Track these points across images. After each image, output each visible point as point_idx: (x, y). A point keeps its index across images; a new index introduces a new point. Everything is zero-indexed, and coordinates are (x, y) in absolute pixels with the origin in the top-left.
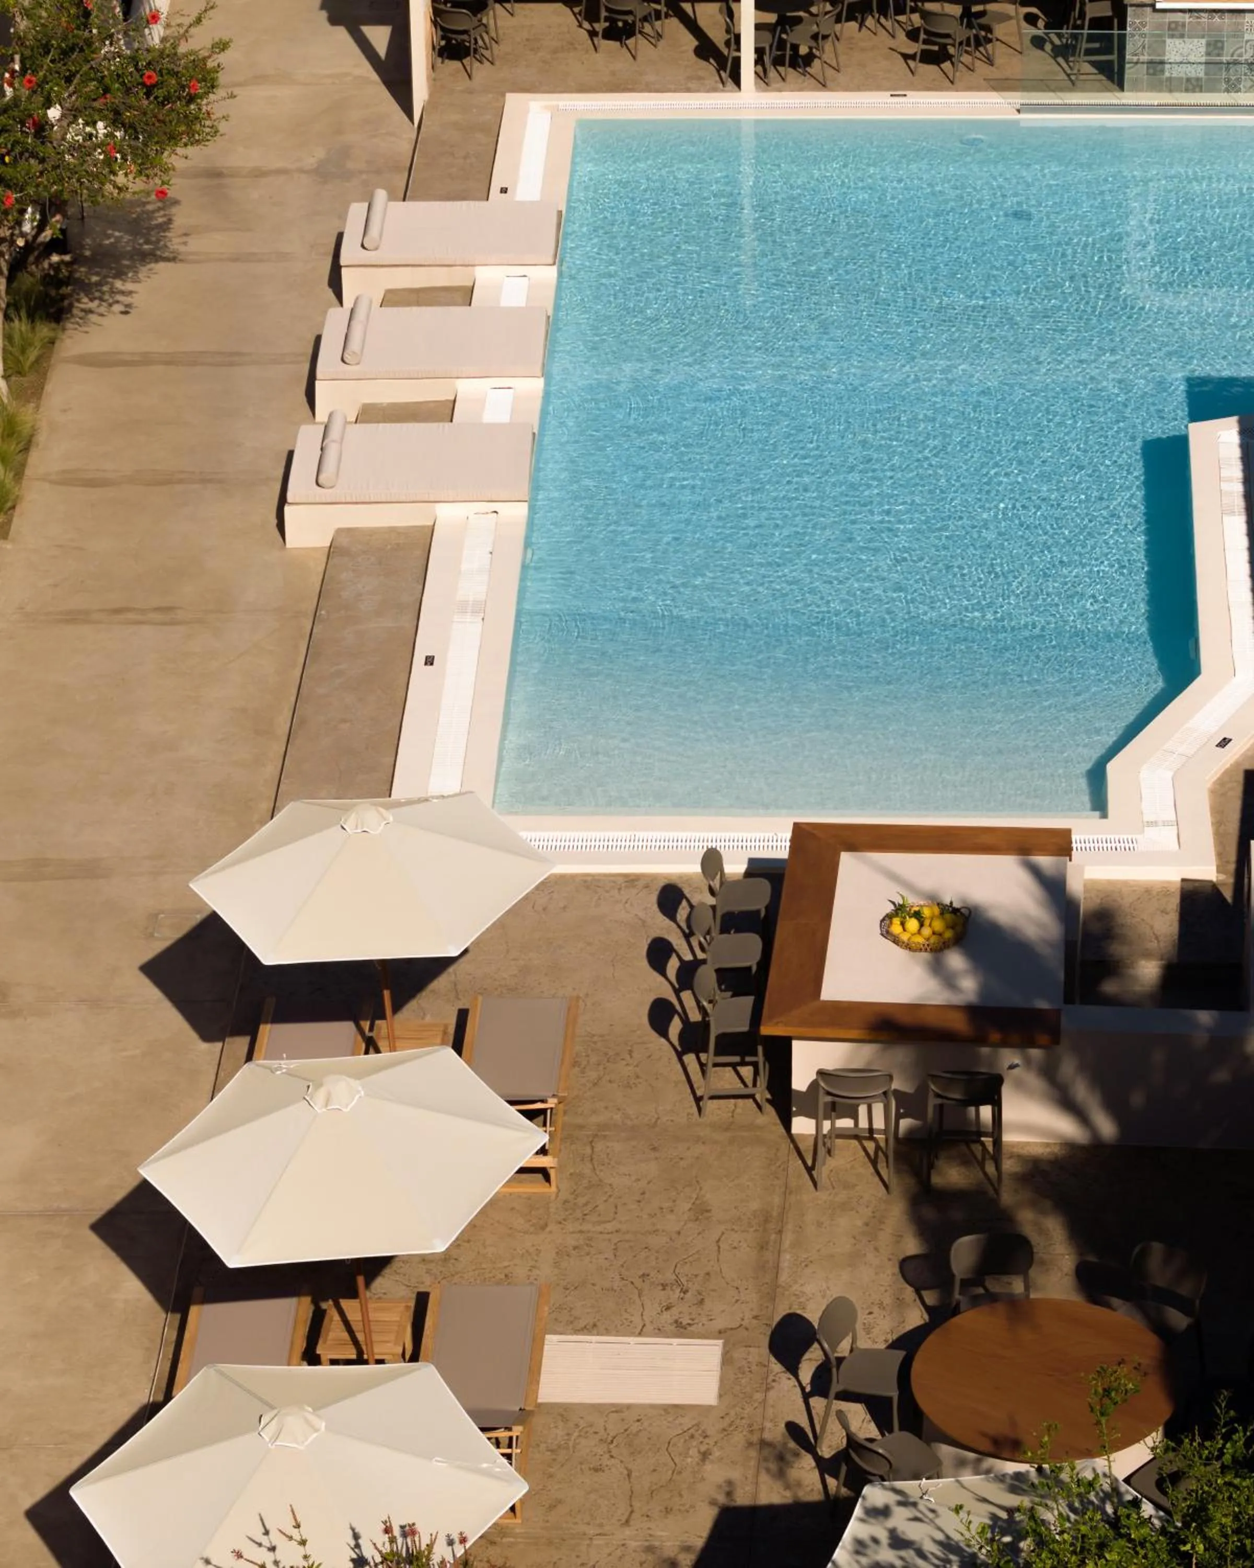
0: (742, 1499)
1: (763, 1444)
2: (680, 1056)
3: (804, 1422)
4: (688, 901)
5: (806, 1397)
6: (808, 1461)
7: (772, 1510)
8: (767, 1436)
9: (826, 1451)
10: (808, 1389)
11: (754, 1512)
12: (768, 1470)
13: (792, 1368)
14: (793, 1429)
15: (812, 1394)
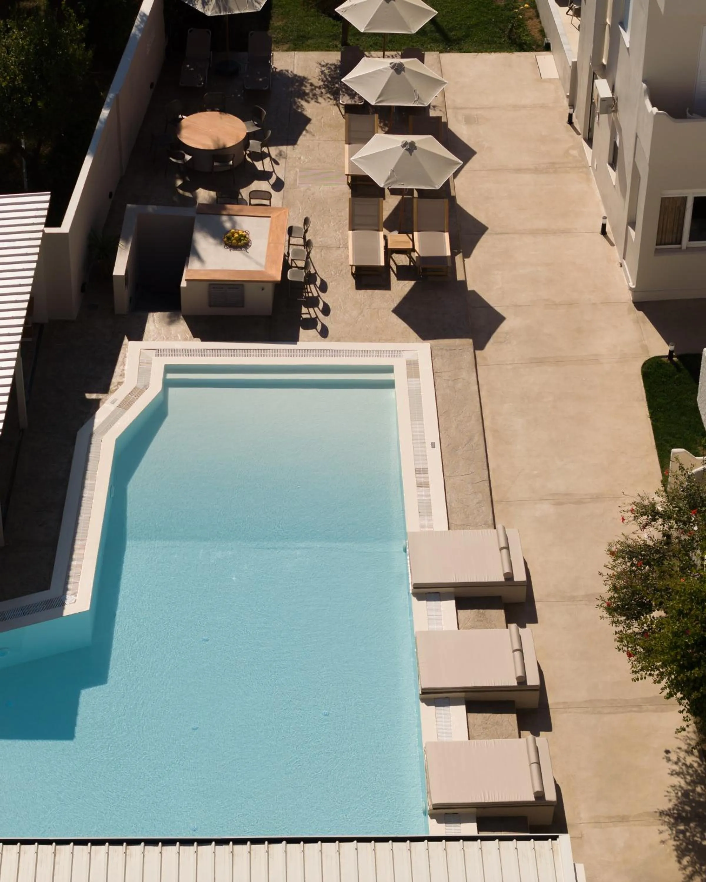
0: (290, 147)
1: (285, 158)
2: (316, 273)
3: (275, 165)
4: (318, 331)
5: (274, 171)
6: (273, 156)
7: (282, 145)
8: (284, 160)
9: (268, 159)
10: (274, 173)
11: (287, 144)
12: (284, 152)
13: (278, 179)
14: (277, 163)
15: (272, 172)
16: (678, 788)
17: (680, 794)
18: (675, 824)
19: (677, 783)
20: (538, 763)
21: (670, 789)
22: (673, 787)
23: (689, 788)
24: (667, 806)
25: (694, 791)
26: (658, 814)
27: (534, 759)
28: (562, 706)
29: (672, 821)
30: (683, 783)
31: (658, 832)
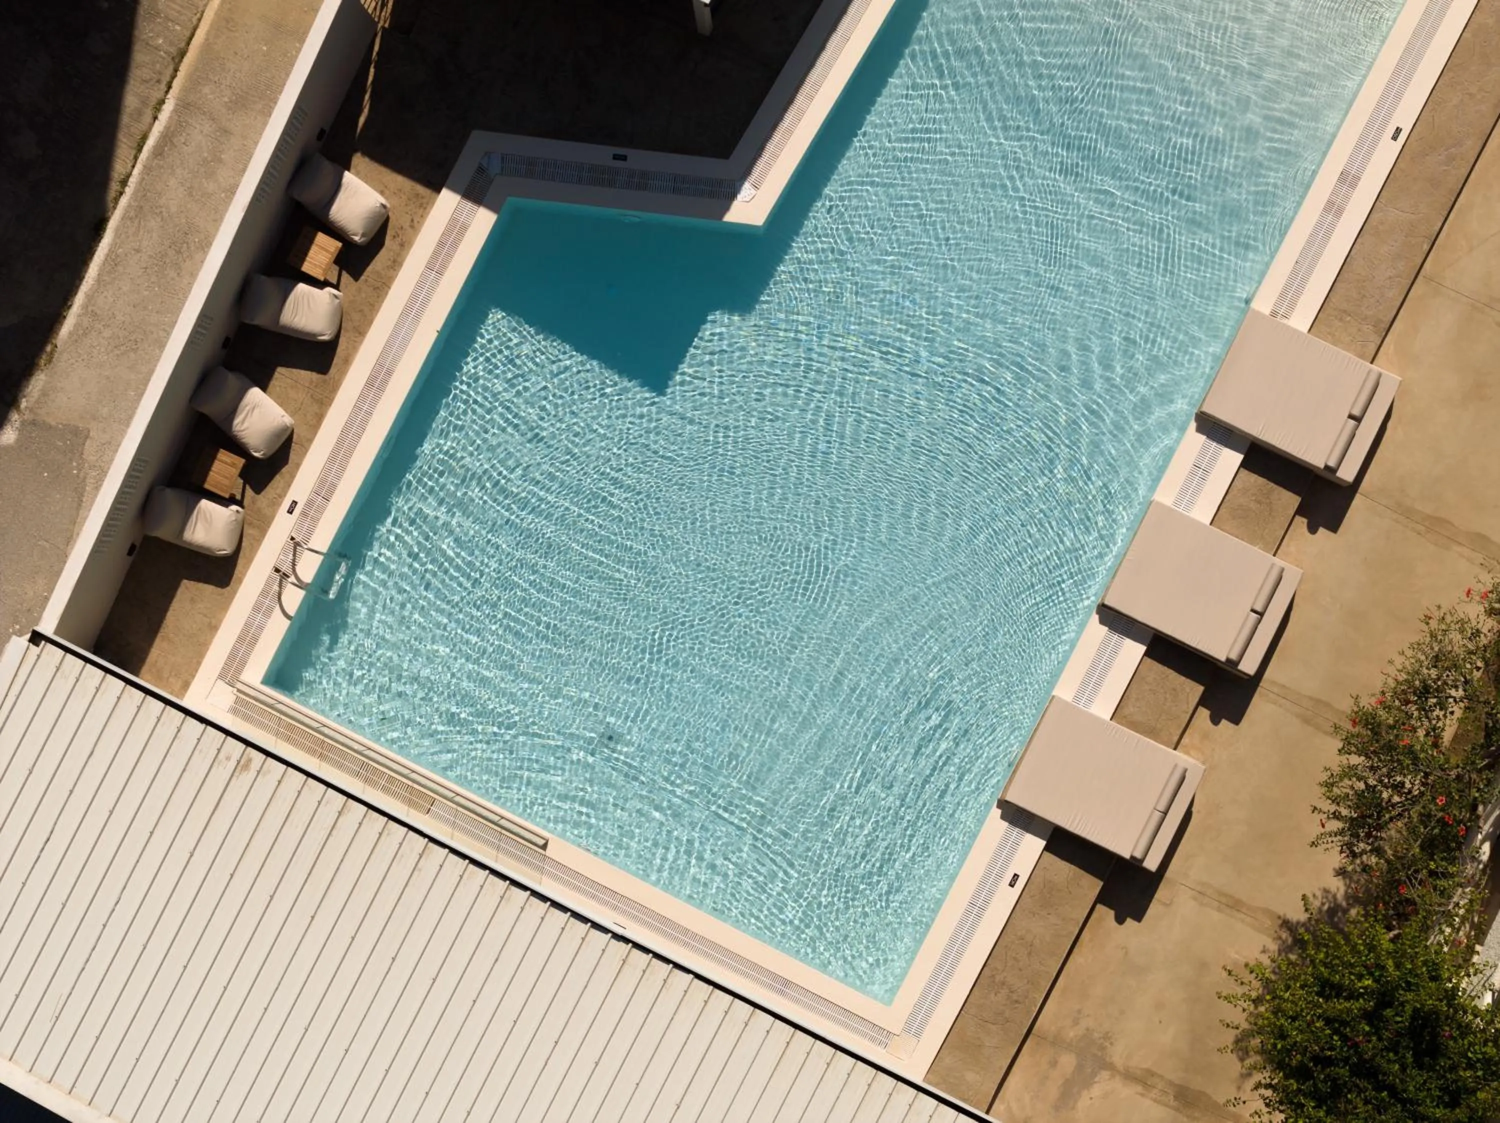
16: (1330, 897)
17: (1326, 907)
18: (1288, 949)
19: (1333, 889)
20: (1165, 813)
21: (1319, 894)
22: (1326, 891)
23: (1344, 904)
24: (1298, 915)
25: (1346, 911)
26: (1280, 922)
27: (1162, 806)
28: (1276, 690)
29: (1290, 940)
30: (1340, 896)
31: (1261, 948)
